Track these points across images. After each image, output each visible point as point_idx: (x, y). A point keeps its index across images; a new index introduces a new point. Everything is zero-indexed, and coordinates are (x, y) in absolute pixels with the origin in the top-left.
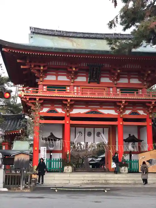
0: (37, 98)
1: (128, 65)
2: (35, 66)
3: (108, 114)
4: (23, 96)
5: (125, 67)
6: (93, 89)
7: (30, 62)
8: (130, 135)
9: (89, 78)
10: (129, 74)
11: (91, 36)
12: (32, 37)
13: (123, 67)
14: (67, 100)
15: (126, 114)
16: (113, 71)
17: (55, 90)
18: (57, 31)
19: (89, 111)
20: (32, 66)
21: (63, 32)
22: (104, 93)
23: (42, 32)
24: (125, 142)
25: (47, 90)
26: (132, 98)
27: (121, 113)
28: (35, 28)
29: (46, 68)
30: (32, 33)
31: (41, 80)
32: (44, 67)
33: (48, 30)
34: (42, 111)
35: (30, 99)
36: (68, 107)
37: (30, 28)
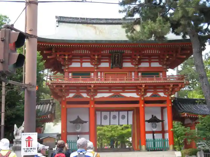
0: (63, 85)
1: (147, 51)
2: (60, 55)
3: (130, 97)
4: (50, 84)
5: (145, 53)
6: (115, 74)
7: (56, 52)
8: (153, 116)
9: (111, 64)
10: (150, 58)
11: (114, 22)
12: (57, 26)
13: (143, 52)
14: (91, 86)
15: (147, 97)
16: (134, 57)
17: (79, 77)
18: (81, 18)
19: (112, 95)
20: (58, 56)
21: (87, 19)
22: (125, 78)
23: (67, 20)
24: (148, 122)
25: (73, 77)
26: (152, 82)
27: (142, 96)
28: (60, 17)
29: (71, 57)
30: (58, 22)
31: (67, 67)
32: (69, 55)
33: (73, 18)
34: (68, 97)
35: (57, 86)
36: (92, 92)
37: (56, 17)
